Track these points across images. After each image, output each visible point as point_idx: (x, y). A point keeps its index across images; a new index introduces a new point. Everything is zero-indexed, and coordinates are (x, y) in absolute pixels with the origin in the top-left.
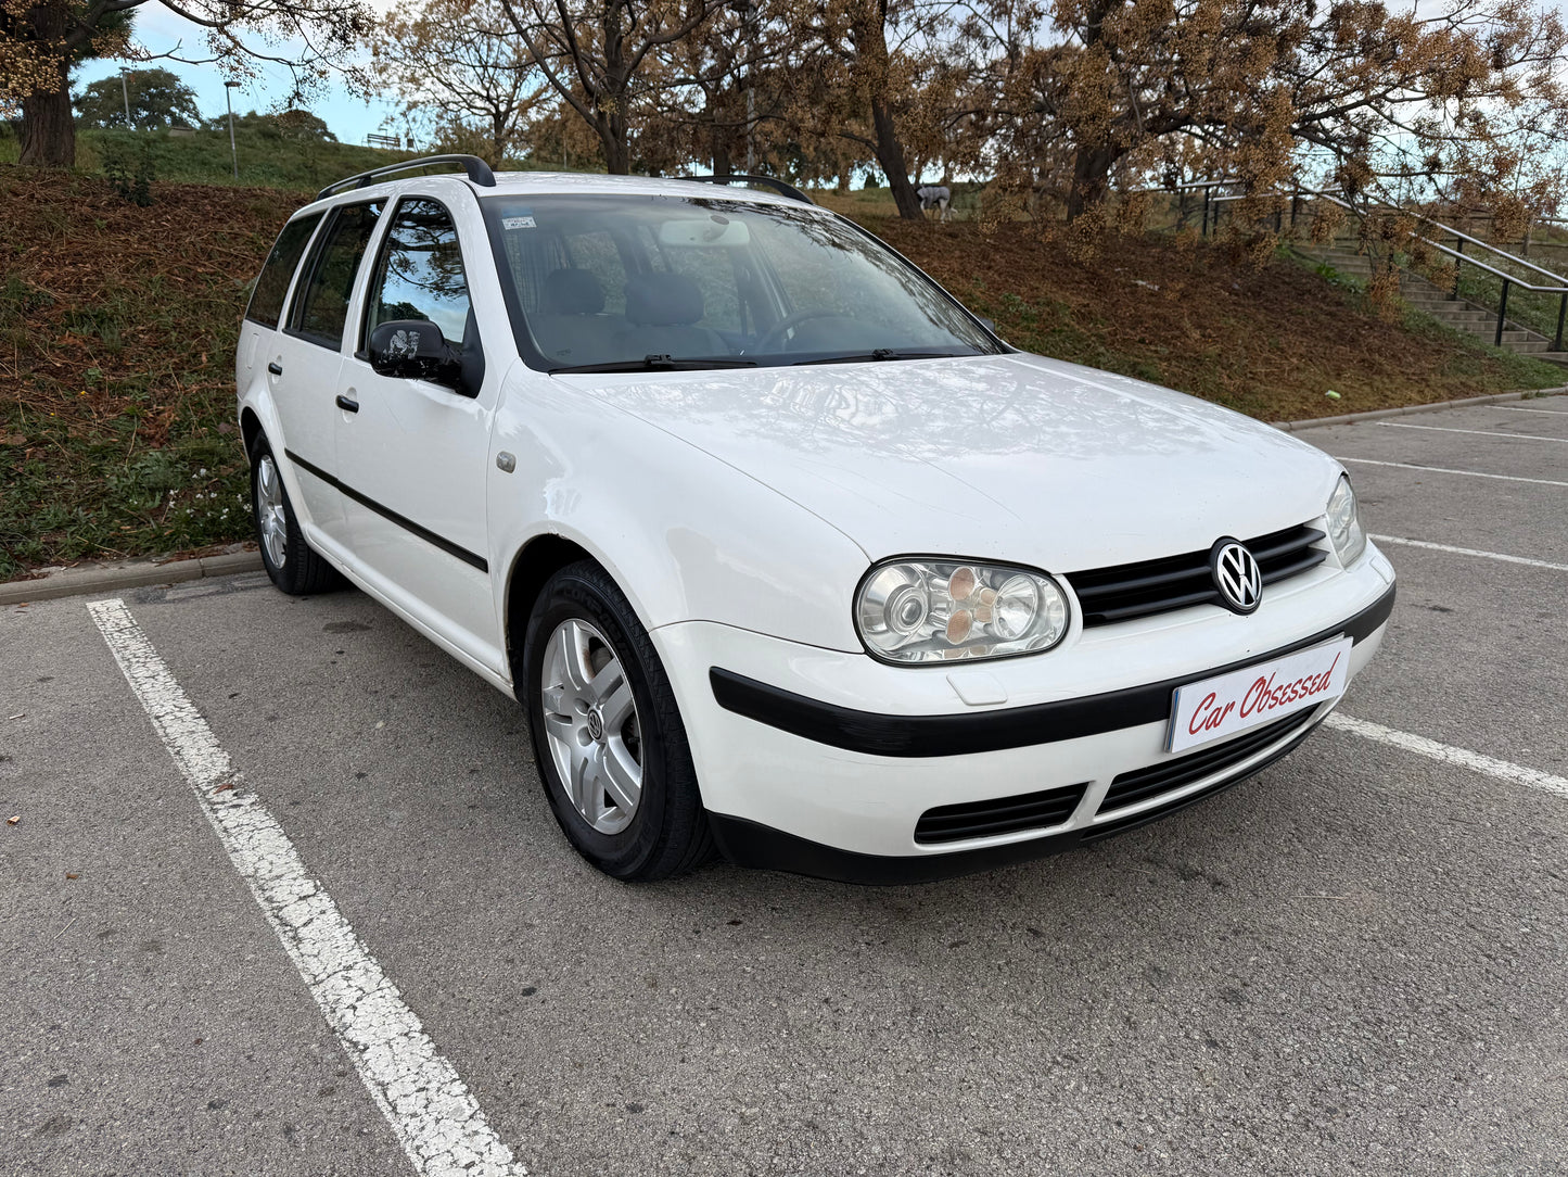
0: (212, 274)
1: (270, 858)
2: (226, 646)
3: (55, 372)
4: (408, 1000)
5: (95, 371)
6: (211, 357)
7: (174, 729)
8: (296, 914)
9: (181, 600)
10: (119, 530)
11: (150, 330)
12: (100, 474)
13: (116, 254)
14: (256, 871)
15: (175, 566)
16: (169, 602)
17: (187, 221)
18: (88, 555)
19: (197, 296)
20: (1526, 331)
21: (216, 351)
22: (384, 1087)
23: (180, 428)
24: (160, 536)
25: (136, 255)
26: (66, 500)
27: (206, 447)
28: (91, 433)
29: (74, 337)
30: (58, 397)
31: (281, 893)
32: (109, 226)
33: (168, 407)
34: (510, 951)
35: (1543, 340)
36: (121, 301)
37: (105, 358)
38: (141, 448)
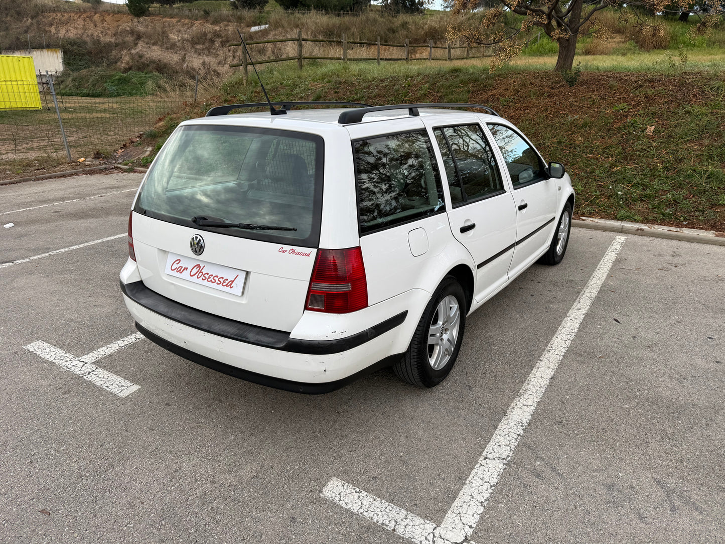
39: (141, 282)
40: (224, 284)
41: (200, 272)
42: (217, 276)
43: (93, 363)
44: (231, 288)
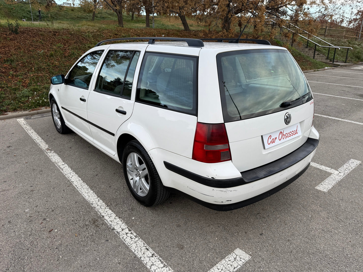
0: (33, 50)
1: (57, 160)
2: (45, 127)
3: (3, 73)
4: (79, 176)
5: (11, 72)
6: (35, 69)
7: (38, 141)
8: (62, 167)
9: (35, 119)
10: (20, 105)
11: (21, 63)
12: (15, 94)
13: (12, 46)
14: (55, 161)
15: (32, 112)
16: (32, 119)
17: (26, 37)
18: (15, 110)
19: (30, 55)
20: (322, 55)
21: (35, 67)
22: (76, 186)
23: (30, 84)
24: (28, 106)
25: (17, 46)
26: (9, 99)
27: (36, 88)
28: (12, 85)
29: (6, 65)
30: (5, 78)
31: (59, 164)
32: (10, 39)
33: (27, 80)
34: (94, 170)
35: (325, 57)
36: (15, 57)
37: (13, 69)
38: (23, 88)
40: (294, 134)
42: (290, 132)
44: (297, 133)
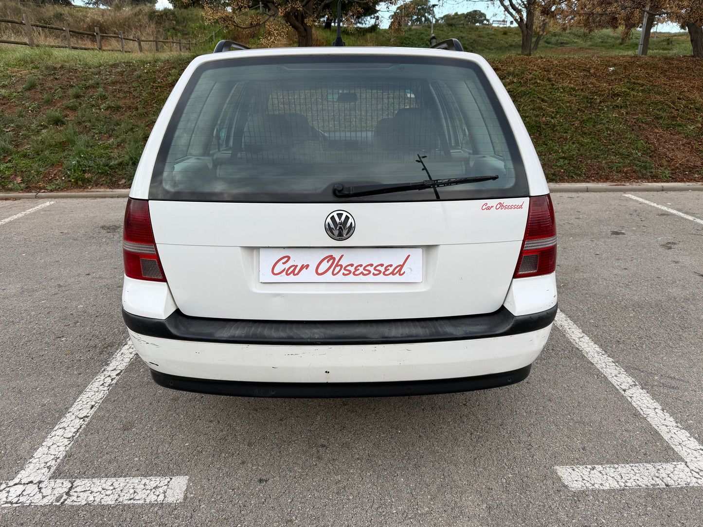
39: (178, 312)
40: (387, 273)
41: (337, 265)
42: (371, 265)
43: (54, 477)
44: (400, 275)
